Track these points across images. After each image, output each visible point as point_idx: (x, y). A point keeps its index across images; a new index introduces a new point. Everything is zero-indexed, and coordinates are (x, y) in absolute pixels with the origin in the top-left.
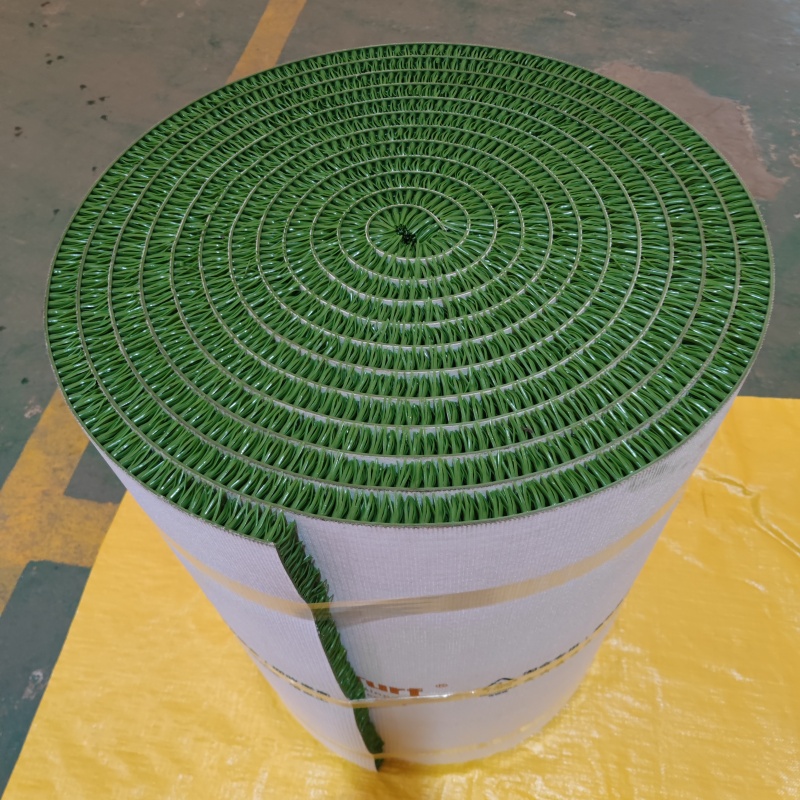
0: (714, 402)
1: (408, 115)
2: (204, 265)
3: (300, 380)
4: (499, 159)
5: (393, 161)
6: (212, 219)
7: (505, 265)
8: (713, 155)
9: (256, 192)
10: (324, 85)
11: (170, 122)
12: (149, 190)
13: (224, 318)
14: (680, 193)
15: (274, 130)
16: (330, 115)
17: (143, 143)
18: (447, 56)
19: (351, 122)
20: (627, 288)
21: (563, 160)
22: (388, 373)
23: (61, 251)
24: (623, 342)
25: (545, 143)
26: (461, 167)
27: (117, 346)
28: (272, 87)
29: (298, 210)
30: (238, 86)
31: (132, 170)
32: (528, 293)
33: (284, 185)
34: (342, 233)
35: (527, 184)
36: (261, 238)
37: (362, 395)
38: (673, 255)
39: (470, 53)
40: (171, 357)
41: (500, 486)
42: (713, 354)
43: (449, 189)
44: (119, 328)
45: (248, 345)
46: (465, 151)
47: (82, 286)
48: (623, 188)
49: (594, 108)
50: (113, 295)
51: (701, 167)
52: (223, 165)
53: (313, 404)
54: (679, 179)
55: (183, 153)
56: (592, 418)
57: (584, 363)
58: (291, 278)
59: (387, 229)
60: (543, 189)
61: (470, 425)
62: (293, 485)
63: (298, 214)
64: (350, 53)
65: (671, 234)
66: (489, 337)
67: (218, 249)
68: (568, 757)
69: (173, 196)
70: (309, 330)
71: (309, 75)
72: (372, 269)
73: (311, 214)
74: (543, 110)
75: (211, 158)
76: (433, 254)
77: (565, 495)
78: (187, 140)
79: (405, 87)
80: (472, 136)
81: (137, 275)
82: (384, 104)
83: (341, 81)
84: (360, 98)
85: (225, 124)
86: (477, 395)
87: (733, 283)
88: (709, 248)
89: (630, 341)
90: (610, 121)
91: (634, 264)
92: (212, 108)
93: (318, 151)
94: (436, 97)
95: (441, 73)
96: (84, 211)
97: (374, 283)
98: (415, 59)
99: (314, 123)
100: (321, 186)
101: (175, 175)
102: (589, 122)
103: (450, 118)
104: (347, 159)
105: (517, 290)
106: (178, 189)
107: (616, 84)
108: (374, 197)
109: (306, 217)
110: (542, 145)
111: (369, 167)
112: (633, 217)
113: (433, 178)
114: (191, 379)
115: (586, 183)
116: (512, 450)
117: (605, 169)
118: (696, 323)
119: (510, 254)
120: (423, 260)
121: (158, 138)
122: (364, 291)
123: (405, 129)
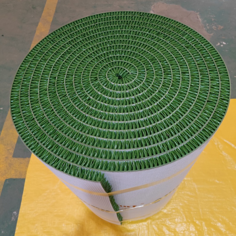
0: (220, 119)
1: (112, 36)
2: (58, 93)
3: (96, 128)
4: (142, 48)
5: (110, 52)
6: (58, 78)
7: (151, 83)
8: (205, 41)
9: (70, 67)
10: (83, 29)
11: (37, 46)
12: (35, 70)
13: (68, 110)
14: (198, 54)
15: (71, 46)
16: (87, 39)
17: (30, 55)
18: (120, 15)
19: (94, 41)
20: (188, 86)
21: (161, 47)
22: (123, 122)
23: (12, 94)
24: (191, 104)
25: (155, 42)
26: (131, 52)
27: (37, 124)
28: (67, 31)
29: (84, 72)
30: (56, 32)
31: (29, 64)
32: (159, 91)
33: (78, 64)
34: (99, 78)
35: (152, 56)
36: (75, 83)
37: (116, 131)
38: (200, 74)
39: (127, 14)
40: (55, 125)
41: (163, 154)
42: (217, 104)
43: (129, 60)
44: (36, 118)
45: (78, 118)
46: (131, 47)
47: (21, 105)
48: (181, 54)
49: (167, 29)
50: (32, 107)
51: (202, 45)
52: (57, 59)
53: (102, 135)
54: (197, 49)
55: (43, 57)
56: (186, 129)
57: (180, 112)
58: (87, 95)
59: (113, 75)
60: (157, 57)
61: (150, 136)
62: (101, 162)
63: (84, 73)
64: (89, 17)
65: (198, 67)
66: (151, 107)
67: (62, 88)
68: (174, 212)
69: (44, 71)
70: (96, 111)
71: (78, 26)
72: (111, 89)
73: (88, 73)
74: (152, 31)
75: (53, 57)
76: (129, 82)
77: (183, 154)
78: (44, 52)
79: (109, 27)
80: (132, 41)
81: (38, 99)
82: (103, 33)
83: (89, 27)
84: (95, 32)
85: (55, 45)
86: (151, 126)
87: (219, 81)
88: (209, 71)
89: (192, 103)
90: (173, 32)
91: (189, 78)
92: (50, 40)
93: (86, 51)
94: (119, 30)
95: (119, 21)
96: (16, 80)
97: (112, 93)
98: (110, 17)
99: (83, 42)
100: (90, 63)
101: (42, 64)
102: (167, 34)
103: (125, 36)
104: (96, 53)
105: (156, 91)
106: (45, 69)
107: (172, 20)
108: (107, 65)
109: (87, 74)
110: (154, 43)
111: (103, 55)
112: (185, 63)
113: (123, 57)
114: (63, 132)
115: (170, 54)
116: (164, 142)
117: (174, 49)
118: (210, 95)
119: (152, 79)
120: (126, 84)
121: (34, 52)
122: (110, 96)
123: (112, 41)
